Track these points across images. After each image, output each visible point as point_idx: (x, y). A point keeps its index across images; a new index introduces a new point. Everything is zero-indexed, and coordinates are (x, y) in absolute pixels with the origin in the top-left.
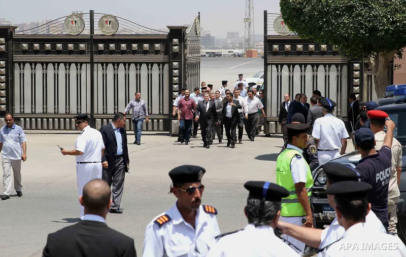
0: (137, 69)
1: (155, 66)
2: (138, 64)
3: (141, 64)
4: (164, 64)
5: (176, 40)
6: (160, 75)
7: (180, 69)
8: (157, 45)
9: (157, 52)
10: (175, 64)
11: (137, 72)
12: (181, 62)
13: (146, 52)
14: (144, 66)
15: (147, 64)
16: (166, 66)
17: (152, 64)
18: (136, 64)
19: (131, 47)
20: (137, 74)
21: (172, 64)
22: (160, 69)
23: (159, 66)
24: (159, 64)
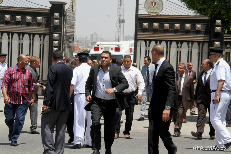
0: (20, 39)
1: (37, 37)
2: (21, 34)
3: (23, 34)
4: (45, 35)
5: (57, 14)
6: (41, 45)
7: (59, 40)
8: (39, 18)
9: (39, 24)
10: (56, 35)
11: (19, 41)
12: (61, 34)
13: (28, 24)
14: (26, 36)
15: (30, 34)
16: (47, 38)
17: (34, 35)
18: (19, 34)
19: (15, 18)
20: (19, 44)
21: (53, 36)
22: (41, 40)
23: (40, 37)
24: (40, 35)
